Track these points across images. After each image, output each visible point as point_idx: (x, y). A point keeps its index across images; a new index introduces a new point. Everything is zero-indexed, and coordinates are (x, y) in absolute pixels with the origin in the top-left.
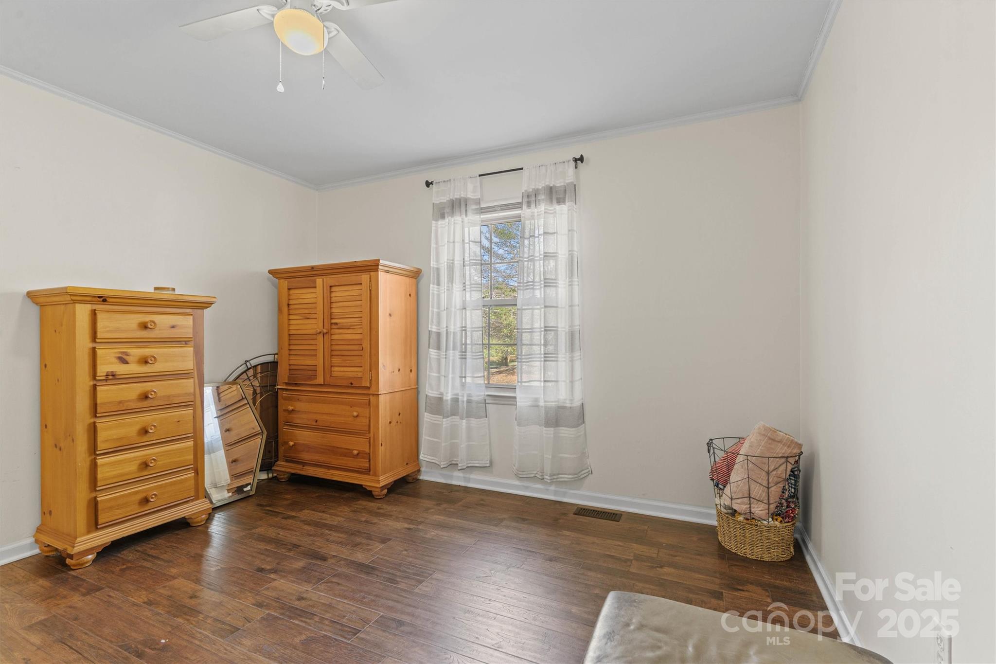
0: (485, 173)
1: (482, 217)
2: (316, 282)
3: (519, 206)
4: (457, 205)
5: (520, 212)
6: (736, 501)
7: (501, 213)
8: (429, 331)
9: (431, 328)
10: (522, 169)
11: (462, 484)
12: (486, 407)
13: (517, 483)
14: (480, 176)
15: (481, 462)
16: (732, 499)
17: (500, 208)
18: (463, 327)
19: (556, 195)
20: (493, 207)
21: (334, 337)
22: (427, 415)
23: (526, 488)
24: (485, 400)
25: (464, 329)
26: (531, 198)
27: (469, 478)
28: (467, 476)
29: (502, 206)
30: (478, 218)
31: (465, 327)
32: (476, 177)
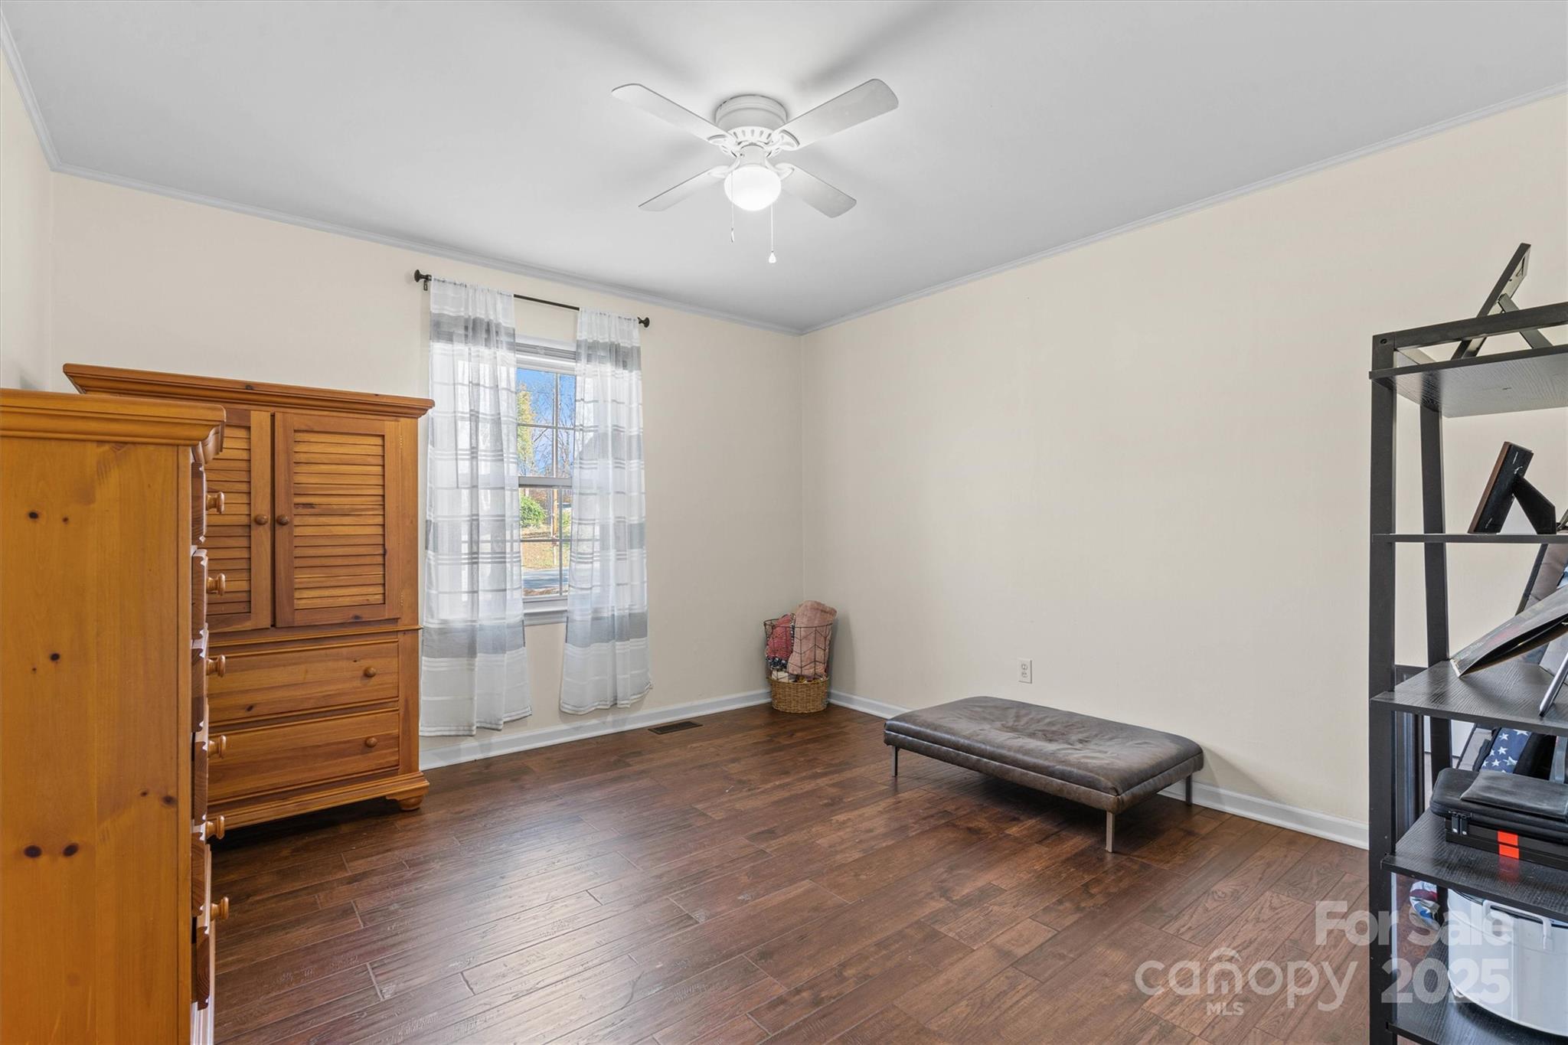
0: (527, 296)
1: (517, 356)
2: (249, 416)
3: (575, 356)
4: (478, 330)
5: (574, 364)
6: (806, 668)
7: (543, 358)
8: (427, 521)
9: (430, 516)
10: (578, 309)
11: (479, 756)
12: (524, 631)
13: (564, 727)
14: (515, 296)
15: (513, 713)
16: (801, 668)
17: (544, 351)
18: (473, 515)
19: (621, 356)
20: (535, 347)
21: (297, 531)
22: (425, 661)
23: (577, 729)
24: (523, 621)
25: (474, 518)
26: (591, 350)
27: (491, 744)
28: (486, 742)
29: (546, 349)
30: (512, 357)
31: (478, 515)
32: (510, 296)
